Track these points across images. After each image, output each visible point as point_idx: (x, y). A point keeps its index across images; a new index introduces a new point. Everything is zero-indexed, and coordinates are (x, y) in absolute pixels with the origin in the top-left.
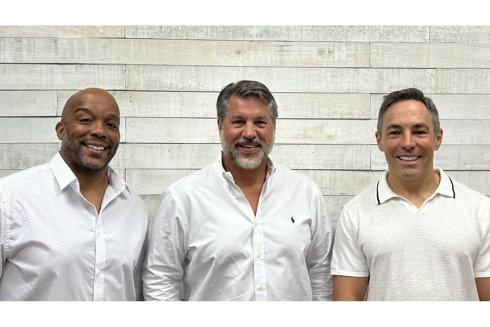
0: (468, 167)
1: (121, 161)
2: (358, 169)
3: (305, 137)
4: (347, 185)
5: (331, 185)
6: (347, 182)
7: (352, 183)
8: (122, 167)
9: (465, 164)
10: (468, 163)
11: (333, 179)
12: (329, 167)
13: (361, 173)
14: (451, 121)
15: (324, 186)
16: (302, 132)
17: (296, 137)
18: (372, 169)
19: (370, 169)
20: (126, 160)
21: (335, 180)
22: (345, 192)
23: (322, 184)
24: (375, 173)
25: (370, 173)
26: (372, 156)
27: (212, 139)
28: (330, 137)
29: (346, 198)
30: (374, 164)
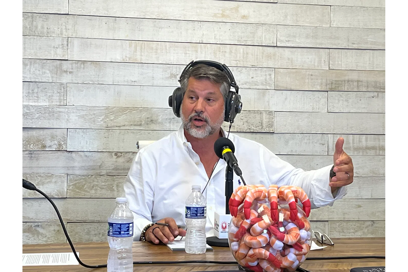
0: (355, 46)
1: (64, 30)
2: (266, 45)
3: (223, 16)
4: (257, 58)
5: (244, 58)
6: (257, 55)
7: (261, 57)
8: (65, 35)
9: (353, 44)
10: (356, 43)
11: (245, 53)
12: (243, 42)
13: (269, 48)
14: (343, 7)
15: (238, 59)
16: (221, 12)
17: (215, 15)
18: (278, 45)
19: (276, 45)
20: (69, 29)
21: (247, 54)
22: (256, 64)
23: (236, 57)
24: (280, 49)
25: (276, 48)
26: (278, 34)
27: (144, 14)
28: (244, 17)
29: (256, 70)
30: (280, 41)
